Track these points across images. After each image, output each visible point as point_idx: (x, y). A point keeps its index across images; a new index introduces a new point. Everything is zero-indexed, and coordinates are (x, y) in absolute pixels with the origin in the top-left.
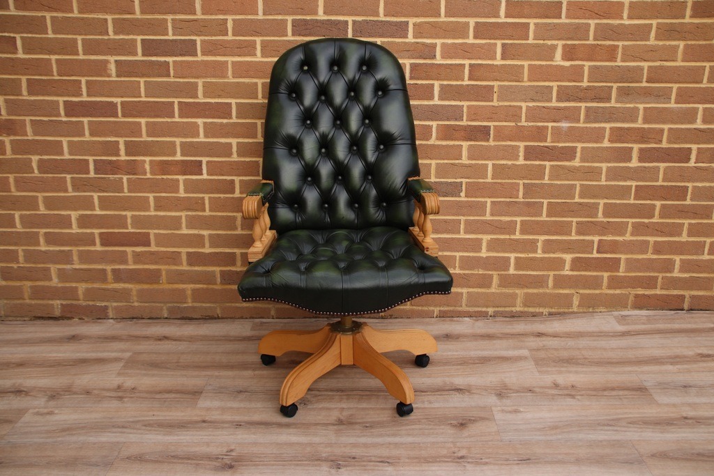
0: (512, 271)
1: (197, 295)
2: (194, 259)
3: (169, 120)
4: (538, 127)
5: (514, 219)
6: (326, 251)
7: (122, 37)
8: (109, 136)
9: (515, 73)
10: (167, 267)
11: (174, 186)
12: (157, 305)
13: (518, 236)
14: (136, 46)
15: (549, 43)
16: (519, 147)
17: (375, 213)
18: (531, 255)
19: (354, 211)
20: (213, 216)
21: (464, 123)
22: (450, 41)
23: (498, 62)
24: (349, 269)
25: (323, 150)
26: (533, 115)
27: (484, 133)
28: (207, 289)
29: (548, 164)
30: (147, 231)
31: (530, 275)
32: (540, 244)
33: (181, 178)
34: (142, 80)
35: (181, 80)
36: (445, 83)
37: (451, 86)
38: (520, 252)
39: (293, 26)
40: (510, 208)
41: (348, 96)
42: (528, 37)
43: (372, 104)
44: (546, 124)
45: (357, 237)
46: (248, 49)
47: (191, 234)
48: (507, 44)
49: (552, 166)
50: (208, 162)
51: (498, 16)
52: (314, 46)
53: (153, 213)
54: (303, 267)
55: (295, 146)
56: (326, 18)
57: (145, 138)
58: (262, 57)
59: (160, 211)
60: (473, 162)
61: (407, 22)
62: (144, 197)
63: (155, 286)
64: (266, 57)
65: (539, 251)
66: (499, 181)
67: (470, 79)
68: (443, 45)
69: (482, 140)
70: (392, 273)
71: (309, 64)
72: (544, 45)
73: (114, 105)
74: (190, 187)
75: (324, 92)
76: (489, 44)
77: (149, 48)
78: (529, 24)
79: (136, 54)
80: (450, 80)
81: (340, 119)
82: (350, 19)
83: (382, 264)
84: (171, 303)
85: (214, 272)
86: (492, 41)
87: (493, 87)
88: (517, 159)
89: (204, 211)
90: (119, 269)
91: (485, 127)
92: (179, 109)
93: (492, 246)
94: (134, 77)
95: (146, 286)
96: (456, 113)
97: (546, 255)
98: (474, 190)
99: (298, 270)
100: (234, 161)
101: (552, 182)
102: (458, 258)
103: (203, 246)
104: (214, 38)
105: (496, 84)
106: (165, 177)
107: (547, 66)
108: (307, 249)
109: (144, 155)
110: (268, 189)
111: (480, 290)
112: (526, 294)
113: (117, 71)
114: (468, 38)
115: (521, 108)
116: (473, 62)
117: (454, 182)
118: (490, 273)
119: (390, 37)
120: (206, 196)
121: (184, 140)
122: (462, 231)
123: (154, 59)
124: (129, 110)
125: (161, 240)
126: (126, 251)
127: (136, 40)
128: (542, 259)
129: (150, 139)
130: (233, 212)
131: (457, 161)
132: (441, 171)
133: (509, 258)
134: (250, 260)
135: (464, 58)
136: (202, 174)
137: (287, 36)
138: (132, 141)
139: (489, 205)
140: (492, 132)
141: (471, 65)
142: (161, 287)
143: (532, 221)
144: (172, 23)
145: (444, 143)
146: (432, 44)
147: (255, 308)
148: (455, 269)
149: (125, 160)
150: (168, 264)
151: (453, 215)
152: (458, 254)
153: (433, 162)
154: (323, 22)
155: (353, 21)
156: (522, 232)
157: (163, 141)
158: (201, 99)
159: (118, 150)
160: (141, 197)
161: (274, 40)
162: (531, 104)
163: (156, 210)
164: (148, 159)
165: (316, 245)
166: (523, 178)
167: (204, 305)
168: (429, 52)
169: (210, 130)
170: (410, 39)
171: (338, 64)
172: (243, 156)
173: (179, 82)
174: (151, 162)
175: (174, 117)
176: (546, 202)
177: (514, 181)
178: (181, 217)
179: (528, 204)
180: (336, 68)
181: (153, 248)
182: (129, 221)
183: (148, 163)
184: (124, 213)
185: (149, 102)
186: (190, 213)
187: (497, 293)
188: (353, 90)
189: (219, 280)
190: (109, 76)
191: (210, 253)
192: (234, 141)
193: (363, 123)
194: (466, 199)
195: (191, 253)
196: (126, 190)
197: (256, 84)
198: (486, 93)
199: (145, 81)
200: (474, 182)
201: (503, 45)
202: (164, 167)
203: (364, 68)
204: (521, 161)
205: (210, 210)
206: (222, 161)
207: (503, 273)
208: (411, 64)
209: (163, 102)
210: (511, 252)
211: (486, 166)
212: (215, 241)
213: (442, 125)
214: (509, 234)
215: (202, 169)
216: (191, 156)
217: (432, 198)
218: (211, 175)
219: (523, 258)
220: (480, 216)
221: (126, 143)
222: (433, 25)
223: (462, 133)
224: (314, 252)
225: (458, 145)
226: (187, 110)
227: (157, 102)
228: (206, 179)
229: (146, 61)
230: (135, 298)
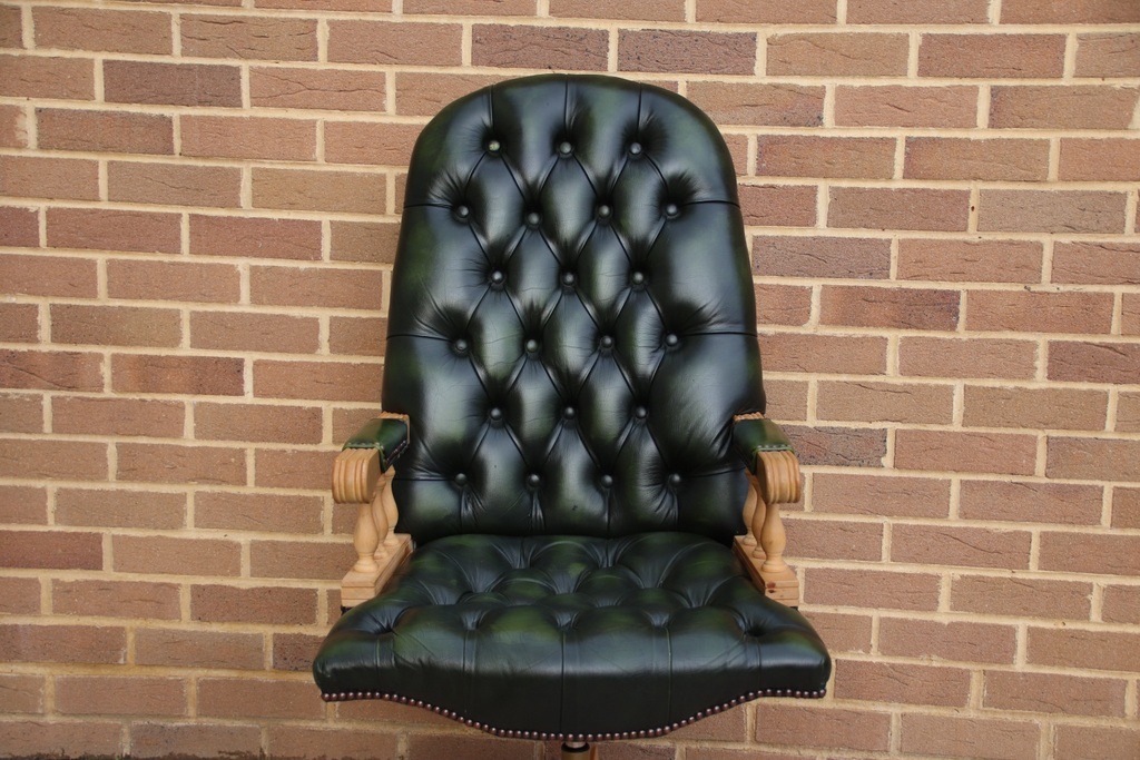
0: (1020, 664)
1: (212, 699)
2: (210, 603)
3: (166, 258)
4: (1086, 297)
5: (1024, 528)
6: (531, 585)
7: (55, 53)
8: (13, 293)
9: (1026, 161)
10: (138, 623)
11: (170, 421)
12: (107, 721)
13: (1033, 573)
14: (90, 79)
15: (1118, 83)
16: (1034, 345)
17: (650, 498)
18: (1072, 626)
19: (603, 494)
20: (265, 496)
21: (892, 283)
22: (858, 82)
23: (982, 132)
24: (583, 629)
25: (531, 345)
26: (1070, 265)
27: (943, 308)
28: (239, 682)
29: (1112, 390)
30: (94, 530)
31: (1071, 678)
32: (1095, 599)
33: (189, 400)
34: (103, 160)
35: (200, 163)
36: (845, 184)
37: (860, 191)
38: (1043, 616)
39: (475, 41)
40: (1012, 500)
41: (593, 214)
42: (1061, 70)
43: (653, 236)
44: (1107, 289)
45: (606, 556)
46: (365, 93)
47: (207, 541)
48: (1004, 89)
49: (1124, 396)
50: (257, 364)
51: (984, 21)
52: (516, 93)
53: (112, 485)
54: (470, 621)
55: (461, 333)
56: (554, 23)
57: (103, 300)
58: (399, 113)
59: (132, 480)
60: (915, 381)
61: (753, 37)
62: (93, 444)
63: (106, 673)
64: (408, 114)
65: (1095, 615)
66: (983, 430)
67: (907, 175)
68: (841, 91)
69: (936, 327)
70: (682, 641)
71: (503, 139)
72: (1102, 90)
73: (29, 218)
74: (211, 423)
75: (535, 205)
76: (960, 90)
77: (123, 82)
78: (1063, 37)
79: (90, 97)
80: (858, 177)
81: (574, 269)
82: (613, 28)
83: (658, 620)
84: (141, 716)
85: (258, 638)
86: (967, 82)
87: (966, 194)
88: (1029, 373)
89: (243, 482)
90: (15, 628)
91: (945, 294)
92: (192, 233)
93: (965, 595)
94: (84, 150)
95: (80, 673)
96: (872, 260)
97: (1115, 628)
98: (915, 450)
99: (457, 627)
100: (322, 365)
101: (1127, 437)
102: (875, 624)
103: (236, 572)
104: (283, 65)
105: (974, 188)
106: (148, 397)
107: (1110, 142)
108: (483, 581)
109: (97, 342)
110: (395, 434)
111: (935, 711)
112: (1063, 731)
113: (41, 135)
114: (904, 74)
115: (1039, 247)
116: (917, 133)
117: (864, 430)
118: (962, 666)
119: (710, 71)
120: (250, 448)
121: (200, 308)
122: (885, 555)
123: (134, 109)
124: (69, 230)
125: (129, 554)
126: (35, 582)
127: (91, 62)
128: (1103, 638)
129: (117, 303)
130: (315, 488)
131: (873, 379)
132: (832, 400)
133: (1011, 631)
134: (346, 604)
135: (892, 124)
136: (241, 393)
137: (459, 64)
138: (69, 307)
139: (955, 490)
140: (963, 308)
141: (910, 142)
142: (120, 674)
143: (1072, 535)
144: (182, 25)
145: (840, 332)
146: (814, 89)
147: (357, 733)
148: (867, 651)
149: (50, 353)
150: (145, 616)
151: (863, 512)
152: (876, 614)
153: (813, 379)
154: (547, 34)
155: (620, 31)
156: (1047, 563)
157: (150, 310)
158: (247, 211)
159: (35, 327)
160: (84, 444)
161: (428, 75)
162: (1066, 239)
163: (120, 478)
164: (108, 351)
165: (505, 570)
166: (1047, 425)
167: (228, 723)
168: (806, 108)
169: (265, 287)
170: (760, 76)
171: (571, 138)
172: (345, 352)
173: (196, 168)
174: (115, 358)
175: (177, 251)
176: (1108, 487)
177: (1022, 431)
178: (183, 497)
179: (1060, 491)
180: (567, 148)
181: (108, 574)
182: (51, 504)
183: (107, 361)
184: (38, 484)
185: (117, 213)
186: (206, 488)
187: (983, 723)
188: (607, 200)
189: (269, 659)
190: (21, 146)
191: (253, 590)
192: (324, 315)
193: (628, 281)
194: (896, 474)
195: (204, 588)
196: (47, 427)
197: (382, 179)
198: (948, 211)
199: (111, 163)
200: (917, 432)
201: (995, 92)
202: (148, 374)
203: (635, 149)
204: (1040, 381)
205: (258, 483)
206: (291, 363)
207: (996, 668)
208: (760, 139)
209: (152, 216)
210: (1017, 615)
211: (949, 391)
212: (266, 559)
213: (835, 288)
214: (1011, 567)
215: (242, 381)
216: (217, 347)
217: (783, 465)
218: (265, 395)
219: (1051, 632)
220: (934, 516)
221: (54, 310)
222: (817, 43)
223: (887, 309)
224: (500, 588)
225: (875, 339)
226: (211, 235)
227: (138, 215)
228: (251, 407)
229: (115, 113)
230: (50, 704)
